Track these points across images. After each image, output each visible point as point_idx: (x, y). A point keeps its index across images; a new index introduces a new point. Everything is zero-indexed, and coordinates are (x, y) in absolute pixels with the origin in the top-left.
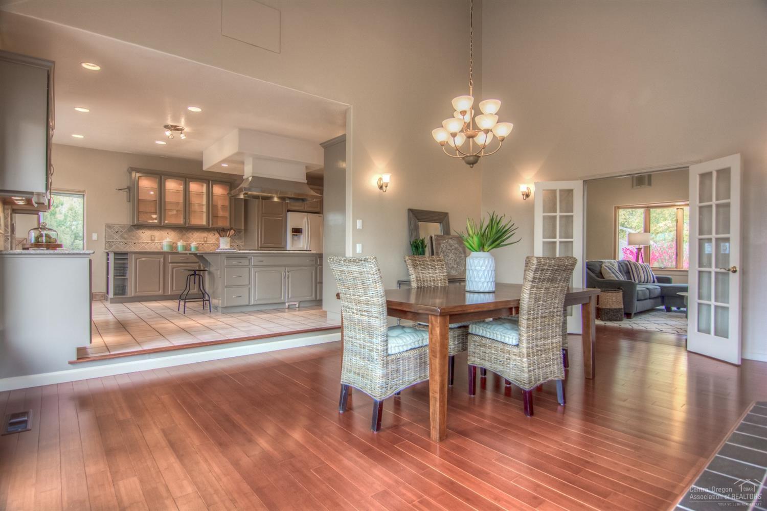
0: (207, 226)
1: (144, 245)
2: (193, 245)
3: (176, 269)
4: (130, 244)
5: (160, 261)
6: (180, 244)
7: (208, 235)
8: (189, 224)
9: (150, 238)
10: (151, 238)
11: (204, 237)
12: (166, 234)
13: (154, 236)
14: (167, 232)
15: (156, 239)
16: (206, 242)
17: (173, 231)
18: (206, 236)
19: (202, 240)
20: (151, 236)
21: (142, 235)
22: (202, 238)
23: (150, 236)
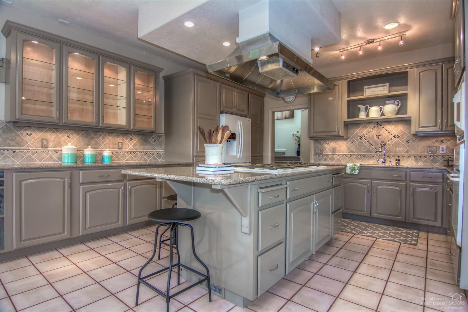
0: (128, 127)
1: (29, 154)
2: (107, 153)
3: (91, 193)
4: (6, 152)
5: (64, 182)
6: (88, 152)
7: (123, 140)
8: (103, 123)
9: (40, 143)
10: (42, 142)
11: (119, 142)
12: (66, 137)
13: (47, 140)
14: (66, 135)
15: (51, 144)
16: (122, 149)
17: (77, 133)
18: (121, 141)
19: (116, 146)
20: (42, 140)
21: (27, 138)
22: (116, 144)
23: (40, 139)
